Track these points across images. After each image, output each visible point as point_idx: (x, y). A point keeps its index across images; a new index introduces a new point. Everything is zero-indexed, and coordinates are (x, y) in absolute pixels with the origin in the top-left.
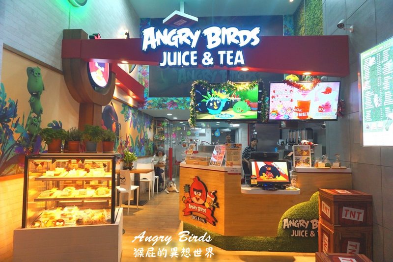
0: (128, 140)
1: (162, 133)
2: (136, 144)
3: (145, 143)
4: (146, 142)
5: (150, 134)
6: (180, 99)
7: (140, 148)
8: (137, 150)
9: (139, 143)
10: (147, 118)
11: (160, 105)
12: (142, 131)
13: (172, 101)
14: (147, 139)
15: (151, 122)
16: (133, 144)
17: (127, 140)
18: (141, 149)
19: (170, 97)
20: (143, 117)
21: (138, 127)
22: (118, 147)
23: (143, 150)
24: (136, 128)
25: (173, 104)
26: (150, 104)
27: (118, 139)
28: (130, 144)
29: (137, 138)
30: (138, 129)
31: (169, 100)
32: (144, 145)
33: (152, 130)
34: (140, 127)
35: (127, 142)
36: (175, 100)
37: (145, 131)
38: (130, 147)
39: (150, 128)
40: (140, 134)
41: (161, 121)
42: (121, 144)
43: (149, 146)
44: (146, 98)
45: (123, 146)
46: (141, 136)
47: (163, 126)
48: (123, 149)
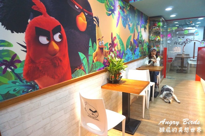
0: (115, 42)
1: (157, 33)
2: (127, 46)
3: (140, 45)
4: (140, 43)
5: (145, 35)
7: (133, 50)
8: (129, 53)
9: (131, 44)
10: (142, 17)
12: (136, 30)
14: (141, 40)
15: (146, 22)
16: (123, 47)
17: (113, 41)
18: (135, 51)
20: (136, 14)
21: (129, 25)
22: (94, 54)
23: (138, 52)
24: (127, 26)
27: (94, 41)
28: (118, 47)
29: (129, 39)
30: (129, 28)
32: (138, 46)
33: (147, 30)
34: (134, 25)
35: (113, 45)
37: (139, 31)
38: (119, 51)
39: (145, 28)
40: (132, 35)
41: (156, 21)
42: (101, 49)
43: (144, 47)
45: (106, 50)
46: (134, 37)
47: (159, 26)
48: (106, 55)
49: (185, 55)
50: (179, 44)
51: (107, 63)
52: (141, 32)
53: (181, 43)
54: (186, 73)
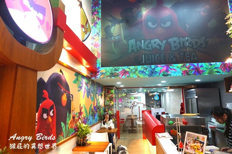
0: (82, 111)
1: (111, 99)
2: (89, 113)
3: (98, 110)
4: (98, 108)
5: (101, 101)
6: (132, 67)
7: (94, 115)
8: (91, 118)
9: (92, 111)
10: (99, 87)
11: (112, 75)
12: (95, 98)
13: (124, 70)
14: (99, 106)
15: (102, 90)
16: (87, 114)
17: (80, 111)
18: (95, 116)
19: (122, 66)
20: (95, 86)
21: (91, 96)
22: (69, 123)
23: (97, 117)
24: (90, 97)
25: (125, 72)
26: (103, 74)
27: (70, 112)
28: (84, 115)
29: (91, 107)
30: (91, 98)
31: (121, 69)
32: (97, 112)
33: (103, 97)
34: (94, 95)
35: (80, 113)
36: (126, 68)
37: (97, 98)
38: (84, 118)
39: (102, 95)
40: (93, 103)
41: (109, 89)
42: (74, 117)
43: (101, 111)
44: (99, 68)
45: (76, 118)
46: (94, 105)
47: (112, 93)
48: (76, 123)
49: (134, 116)
50: (128, 107)
51: (77, 129)
52: (99, 99)
53: (129, 107)
54: (136, 133)
